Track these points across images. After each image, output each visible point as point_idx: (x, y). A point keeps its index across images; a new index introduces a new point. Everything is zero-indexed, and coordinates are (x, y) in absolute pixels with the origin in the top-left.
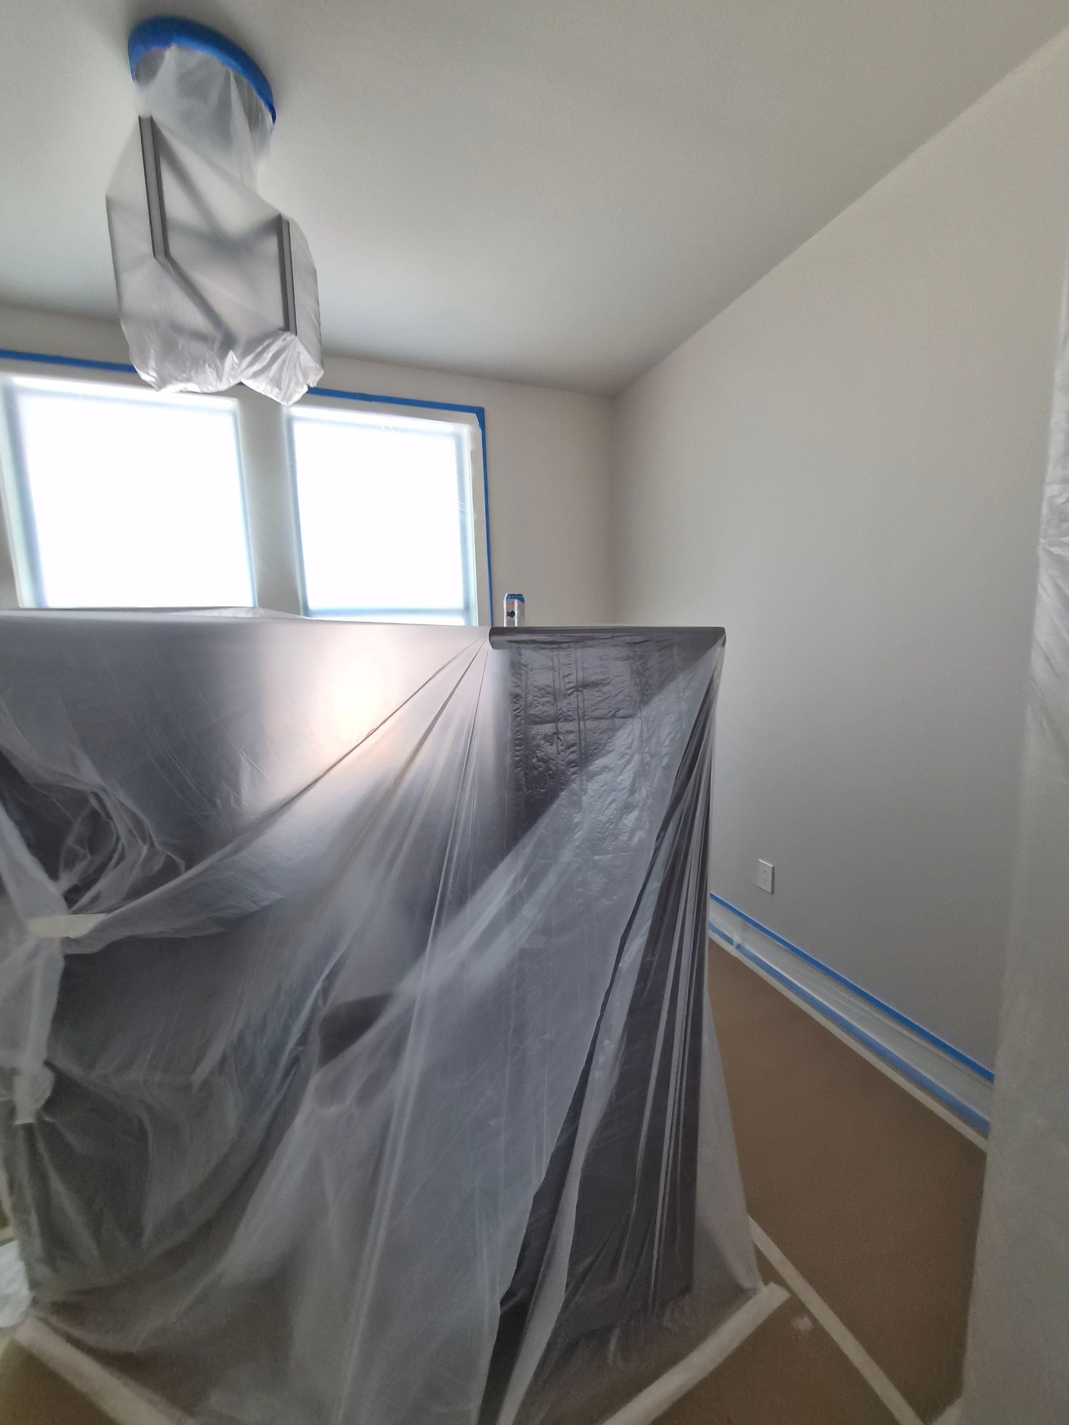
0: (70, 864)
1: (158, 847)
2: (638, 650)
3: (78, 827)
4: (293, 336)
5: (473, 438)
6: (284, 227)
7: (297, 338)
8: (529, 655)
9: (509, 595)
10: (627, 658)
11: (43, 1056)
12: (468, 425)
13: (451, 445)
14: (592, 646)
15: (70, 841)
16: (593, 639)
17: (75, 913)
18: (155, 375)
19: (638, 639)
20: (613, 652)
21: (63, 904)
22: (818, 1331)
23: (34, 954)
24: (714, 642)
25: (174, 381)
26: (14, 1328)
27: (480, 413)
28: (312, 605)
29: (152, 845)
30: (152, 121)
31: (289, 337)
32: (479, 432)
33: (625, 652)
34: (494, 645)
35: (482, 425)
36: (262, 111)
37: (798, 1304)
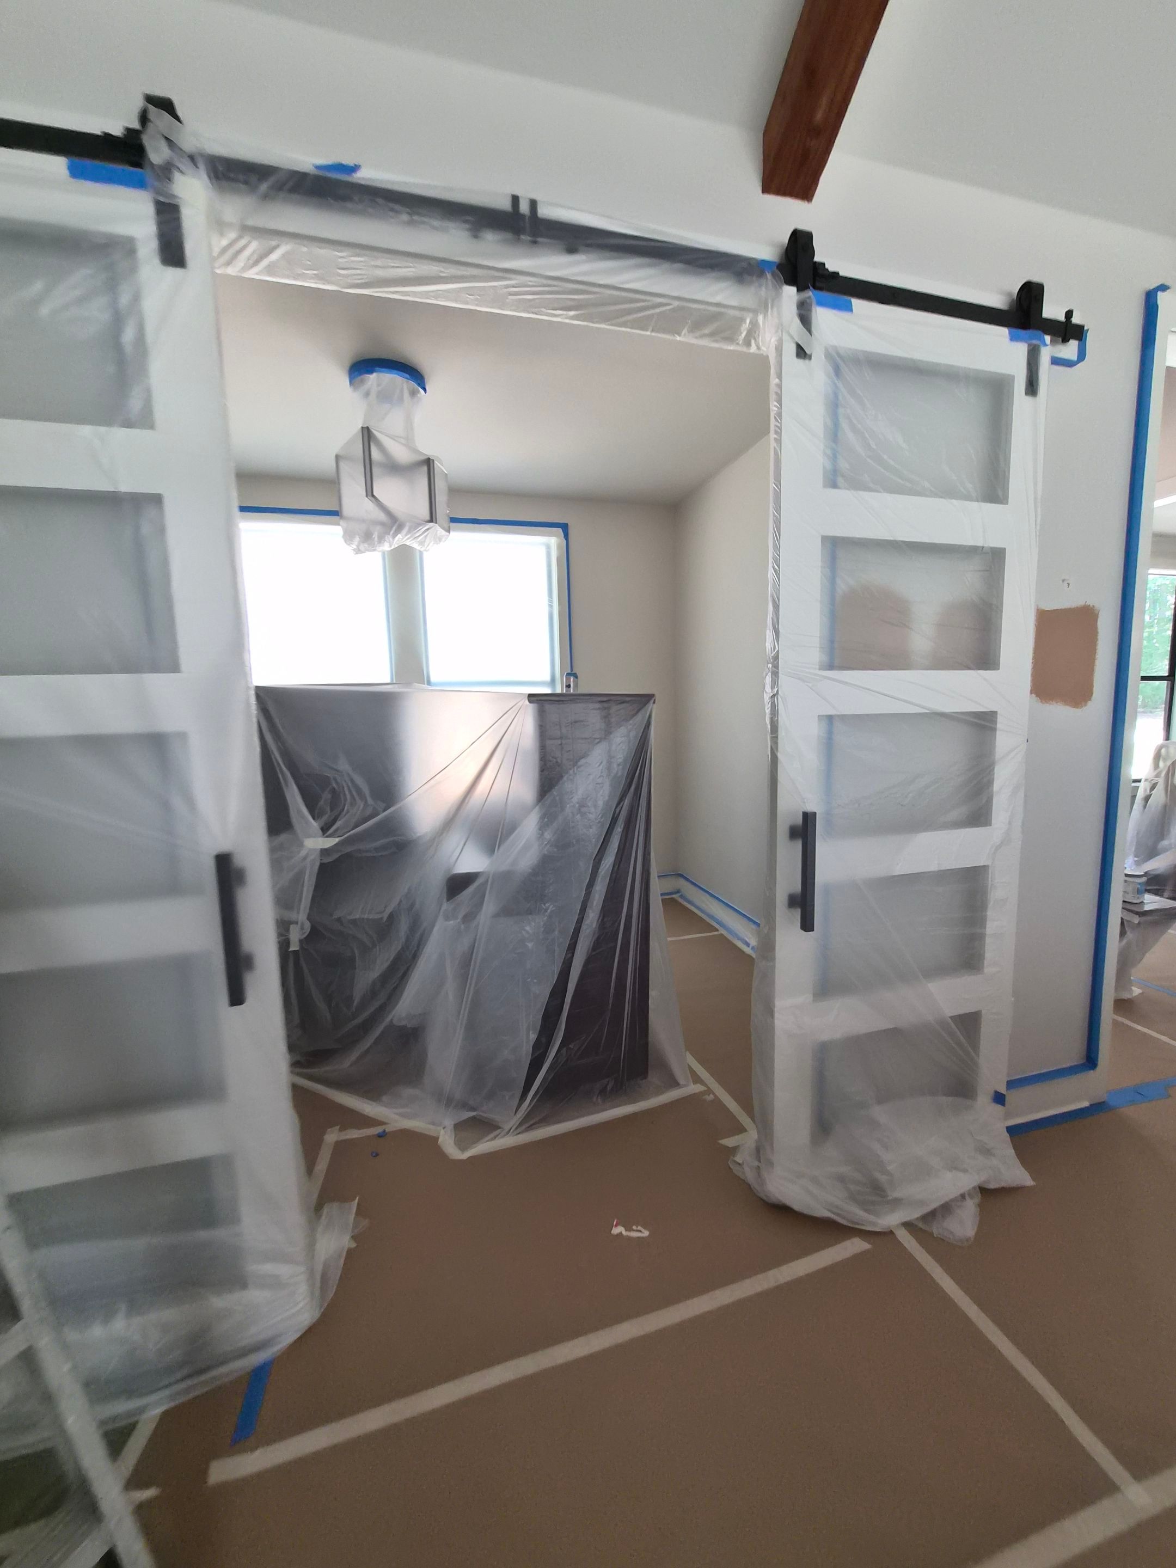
0: (324, 812)
1: (370, 803)
2: (606, 705)
3: (327, 796)
4: (435, 524)
5: (559, 547)
6: (431, 461)
7: (437, 525)
8: (548, 707)
9: (567, 674)
10: (599, 709)
11: (307, 913)
12: (555, 538)
13: (542, 552)
14: (580, 703)
15: (322, 803)
16: (579, 699)
17: (327, 837)
19: (605, 699)
20: (591, 706)
21: (320, 832)
22: (717, 1102)
23: (305, 858)
24: (648, 702)
27: (565, 527)
28: (433, 679)
29: (366, 802)
30: (368, 428)
31: (431, 524)
32: (565, 541)
33: (597, 706)
34: (530, 702)
35: (566, 536)
36: (418, 392)
37: (709, 1091)
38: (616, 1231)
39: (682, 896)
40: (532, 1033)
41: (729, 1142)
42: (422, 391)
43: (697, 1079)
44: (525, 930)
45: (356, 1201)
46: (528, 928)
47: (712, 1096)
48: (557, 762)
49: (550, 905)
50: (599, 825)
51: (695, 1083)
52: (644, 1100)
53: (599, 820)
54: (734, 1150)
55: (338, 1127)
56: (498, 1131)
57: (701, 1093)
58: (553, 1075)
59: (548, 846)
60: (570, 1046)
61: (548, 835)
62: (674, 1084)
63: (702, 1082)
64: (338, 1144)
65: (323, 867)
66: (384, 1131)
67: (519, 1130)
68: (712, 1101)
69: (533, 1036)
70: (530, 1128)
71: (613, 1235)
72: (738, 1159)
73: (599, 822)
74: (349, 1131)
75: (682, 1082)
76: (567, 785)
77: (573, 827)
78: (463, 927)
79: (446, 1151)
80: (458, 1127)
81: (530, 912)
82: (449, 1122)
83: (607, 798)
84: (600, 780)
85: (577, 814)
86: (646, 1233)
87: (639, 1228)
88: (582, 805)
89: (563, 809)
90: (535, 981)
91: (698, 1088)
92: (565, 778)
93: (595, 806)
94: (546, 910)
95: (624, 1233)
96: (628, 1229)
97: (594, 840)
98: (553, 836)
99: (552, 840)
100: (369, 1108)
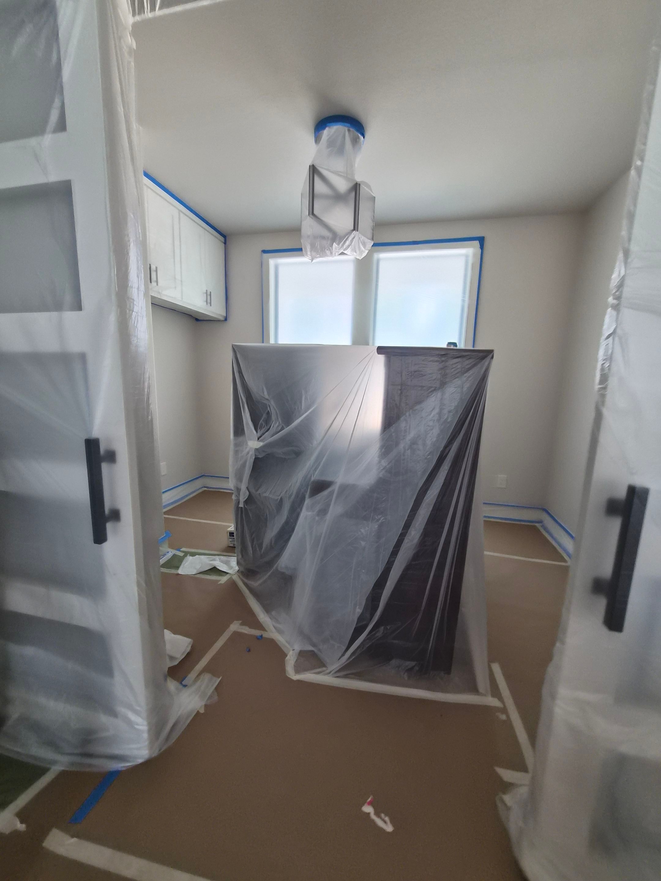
0: (261, 428)
1: (281, 423)
2: (443, 358)
3: (264, 416)
6: (358, 187)
8: (397, 358)
10: (437, 361)
11: (247, 486)
12: (472, 248)
14: (420, 355)
15: (262, 422)
16: (419, 352)
17: (259, 441)
18: (310, 257)
19: (443, 353)
20: (430, 358)
21: (257, 438)
22: (508, 724)
23: (248, 453)
24: (485, 357)
25: (315, 258)
26: (233, 575)
27: (481, 240)
29: (279, 421)
30: (314, 166)
31: (356, 232)
32: (479, 251)
33: (436, 358)
34: (378, 353)
35: (482, 247)
36: (359, 138)
37: (504, 710)
38: (368, 809)
39: (543, 526)
40: (359, 608)
41: (507, 775)
42: (362, 138)
43: (496, 692)
44: (360, 531)
45: (220, 679)
46: (363, 531)
47: (504, 717)
48: (396, 404)
49: (381, 517)
50: (426, 461)
51: (493, 696)
52: (442, 692)
53: (426, 456)
54: (507, 787)
55: (240, 622)
56: (324, 669)
57: (495, 708)
58: (370, 644)
59: (384, 471)
60: (387, 627)
61: (384, 463)
62: (474, 689)
63: (501, 699)
64: (236, 634)
65: (257, 460)
66: (262, 636)
67: (338, 674)
68: (504, 721)
69: (359, 611)
70: (346, 676)
71: (362, 811)
72: (507, 798)
73: (426, 458)
74: (244, 627)
75: (481, 690)
76: (403, 425)
77: (404, 460)
78: (317, 518)
79: (286, 668)
80: (302, 654)
81: (366, 518)
82: (298, 647)
83: (435, 439)
84: (431, 423)
85: (408, 449)
86: (389, 828)
87: (387, 819)
88: (414, 443)
89: (397, 444)
90: (363, 571)
91: (493, 702)
92: (402, 419)
93: (424, 444)
94: (378, 520)
95: (373, 816)
96: (377, 814)
97: (420, 472)
98: (389, 464)
99: (388, 467)
100: (262, 617)
